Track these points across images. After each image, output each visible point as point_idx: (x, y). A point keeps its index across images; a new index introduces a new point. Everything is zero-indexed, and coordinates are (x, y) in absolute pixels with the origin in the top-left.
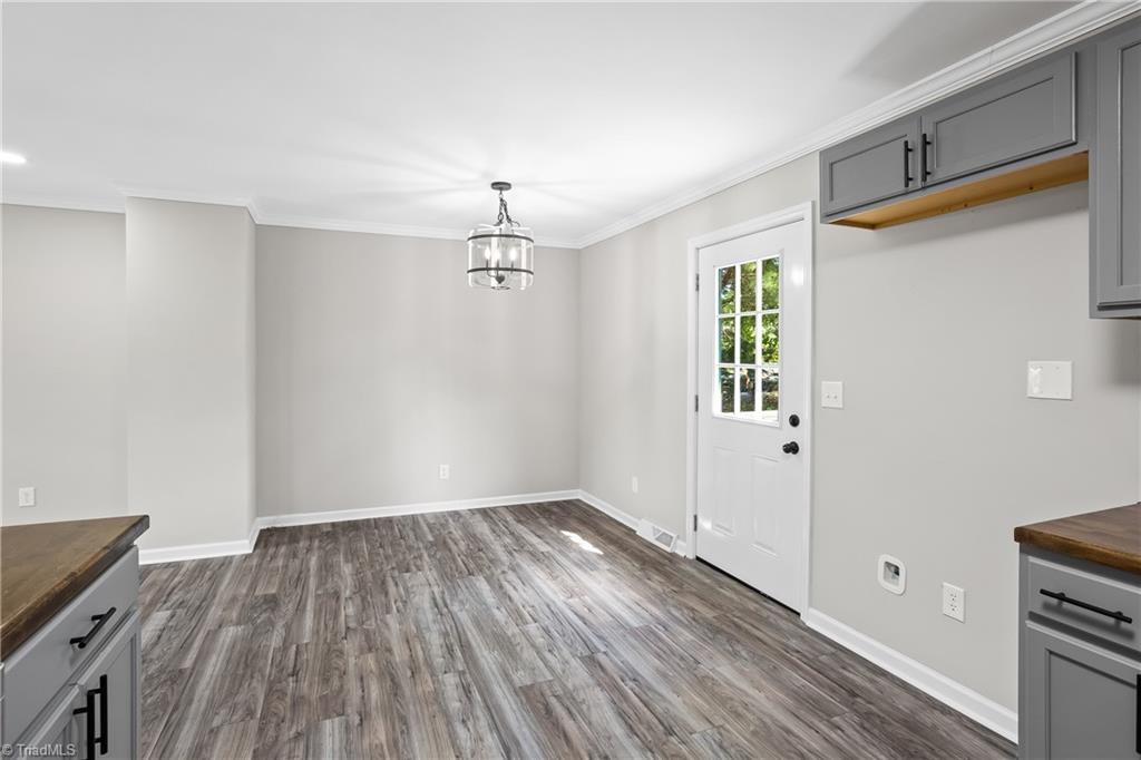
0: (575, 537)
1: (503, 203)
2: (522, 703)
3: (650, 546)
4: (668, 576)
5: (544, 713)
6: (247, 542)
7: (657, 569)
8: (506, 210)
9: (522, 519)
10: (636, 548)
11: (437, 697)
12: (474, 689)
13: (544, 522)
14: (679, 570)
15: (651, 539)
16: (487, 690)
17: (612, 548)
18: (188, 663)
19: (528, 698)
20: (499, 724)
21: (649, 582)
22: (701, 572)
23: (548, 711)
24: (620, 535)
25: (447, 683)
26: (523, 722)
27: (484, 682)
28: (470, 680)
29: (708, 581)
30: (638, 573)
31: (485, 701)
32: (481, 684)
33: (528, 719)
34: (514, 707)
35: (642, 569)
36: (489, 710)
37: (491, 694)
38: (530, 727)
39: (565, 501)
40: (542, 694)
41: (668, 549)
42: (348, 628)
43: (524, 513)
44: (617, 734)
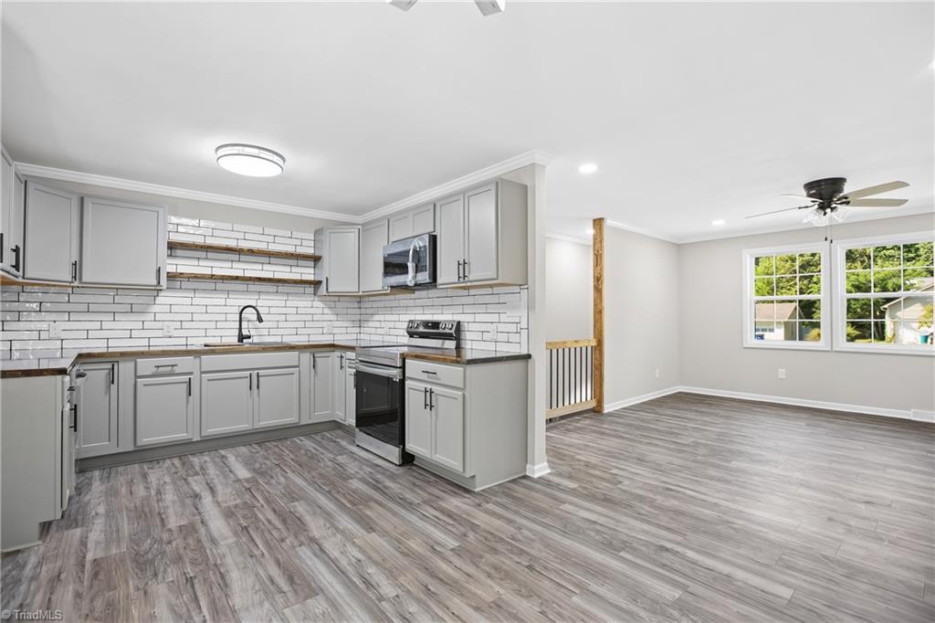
2: (315, 582)
5: (295, 578)
11: (392, 574)
12: (362, 586)
16: (349, 587)
19: (309, 586)
20: (331, 563)
23: (291, 580)
25: (389, 586)
26: (312, 567)
27: (355, 594)
28: (370, 594)
31: (348, 577)
32: (357, 592)
33: (308, 570)
34: (321, 577)
36: (342, 572)
37: (344, 583)
38: (307, 565)
40: (296, 592)
44: (236, 572)
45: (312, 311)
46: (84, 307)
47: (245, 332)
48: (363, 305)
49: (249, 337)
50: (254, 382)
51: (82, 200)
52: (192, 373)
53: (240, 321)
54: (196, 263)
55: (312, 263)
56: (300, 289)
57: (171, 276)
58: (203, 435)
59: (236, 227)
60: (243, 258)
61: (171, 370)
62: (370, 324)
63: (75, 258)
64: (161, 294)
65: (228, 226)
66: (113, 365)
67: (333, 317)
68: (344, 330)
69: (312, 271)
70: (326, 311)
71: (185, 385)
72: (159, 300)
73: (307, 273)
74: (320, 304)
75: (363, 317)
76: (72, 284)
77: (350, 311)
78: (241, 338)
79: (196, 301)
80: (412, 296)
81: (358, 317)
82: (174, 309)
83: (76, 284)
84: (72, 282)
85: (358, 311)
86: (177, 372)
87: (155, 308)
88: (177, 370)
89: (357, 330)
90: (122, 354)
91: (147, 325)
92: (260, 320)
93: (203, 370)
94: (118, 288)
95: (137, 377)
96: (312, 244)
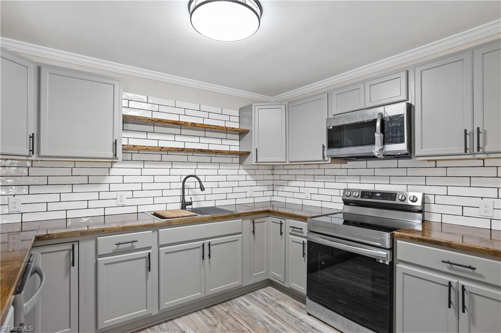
45: (238, 178)
46: (43, 181)
47: (187, 199)
48: (276, 172)
49: (191, 204)
50: (206, 252)
51: (39, 69)
52: (150, 248)
53: (183, 189)
54: (144, 136)
55: (237, 137)
56: (228, 159)
57: (126, 149)
58: (162, 308)
59: (178, 104)
60: (184, 132)
61: (132, 247)
62: (286, 189)
63: (33, 130)
64: (115, 165)
65: (172, 103)
66: (73, 245)
67: (254, 183)
68: (261, 194)
69: (237, 143)
70: (249, 178)
71: (145, 260)
72: (113, 171)
73: (234, 145)
74: (244, 172)
75: (276, 183)
76: (30, 158)
77: (266, 177)
78: (184, 205)
79: (145, 172)
80: (343, 166)
81: (271, 183)
82: (126, 179)
83: (34, 157)
84: (29, 156)
85: (271, 177)
86: (136, 248)
87: (109, 179)
88: (137, 245)
89: (271, 193)
90: (83, 233)
91: (102, 196)
92: (202, 188)
93: (161, 243)
94: (75, 160)
95: (97, 256)
96: (237, 119)
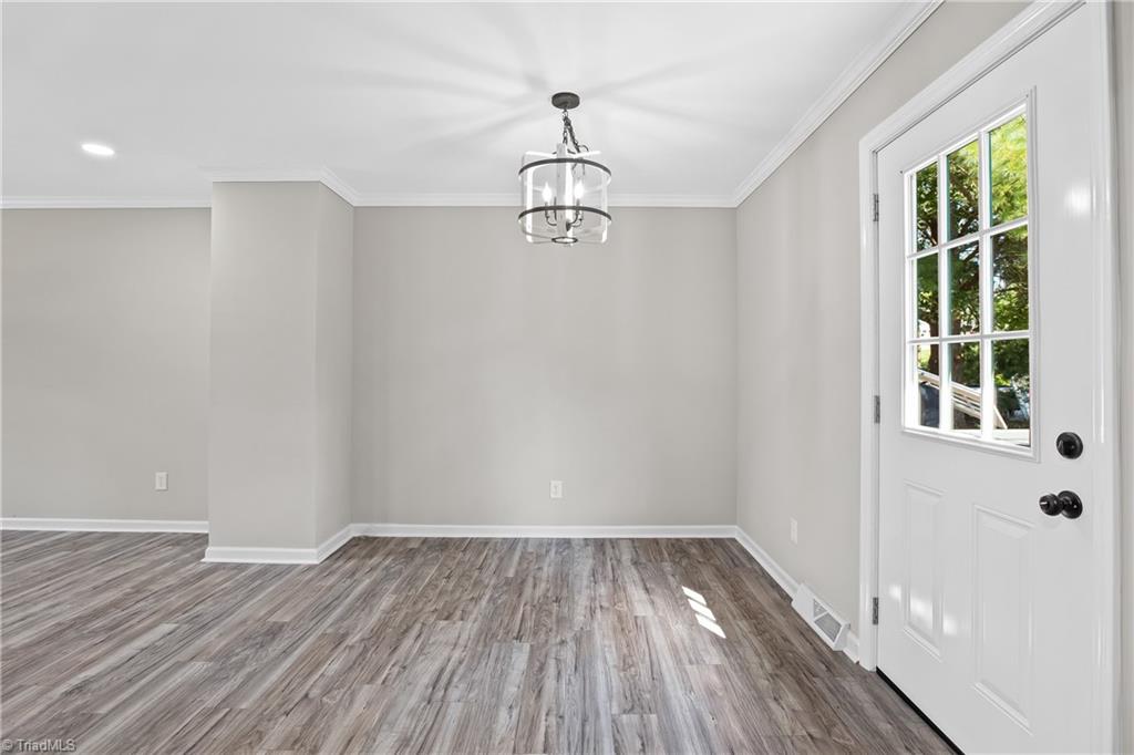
0: (696, 600)
1: (567, 122)
3: (805, 632)
4: (812, 699)
6: (314, 551)
7: (799, 682)
8: (571, 130)
9: (643, 560)
10: (780, 632)
13: (667, 567)
14: (837, 690)
15: (810, 620)
17: (743, 625)
18: (103, 710)
21: (773, 705)
22: (878, 701)
24: (765, 604)
29: (885, 727)
30: (764, 683)
35: (773, 677)
39: (712, 539)
41: (832, 645)
42: (306, 696)
43: (649, 551)
